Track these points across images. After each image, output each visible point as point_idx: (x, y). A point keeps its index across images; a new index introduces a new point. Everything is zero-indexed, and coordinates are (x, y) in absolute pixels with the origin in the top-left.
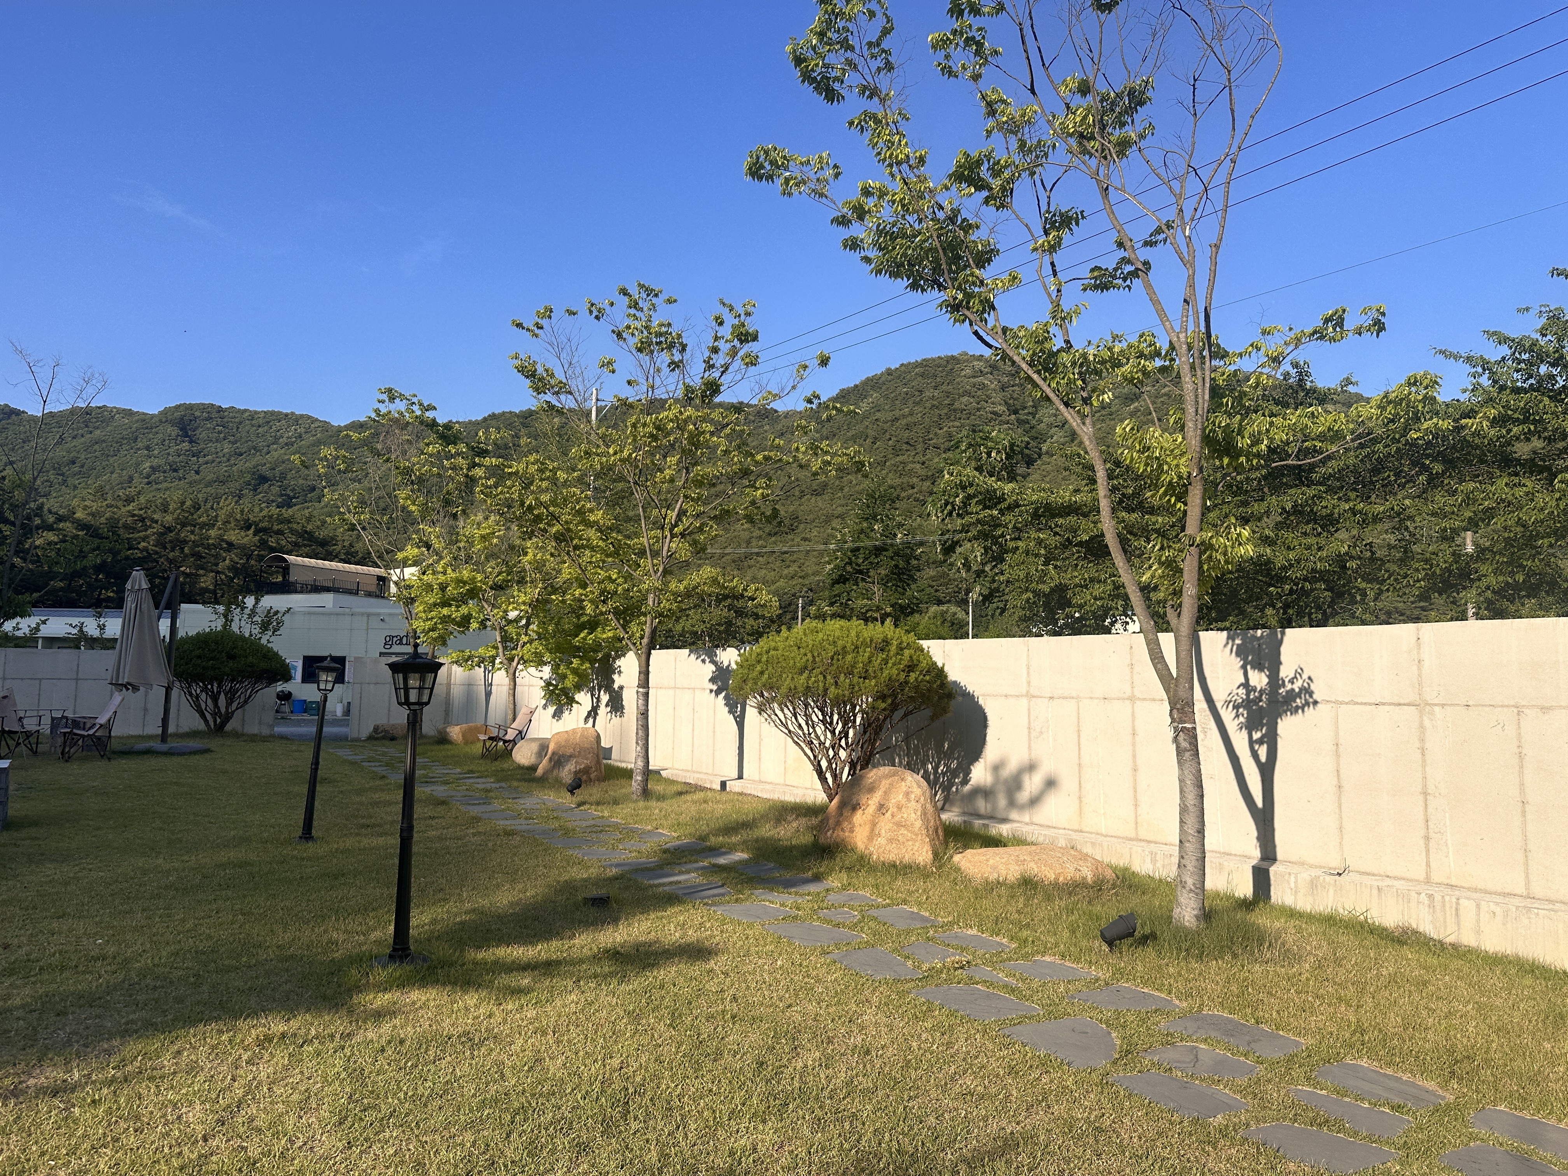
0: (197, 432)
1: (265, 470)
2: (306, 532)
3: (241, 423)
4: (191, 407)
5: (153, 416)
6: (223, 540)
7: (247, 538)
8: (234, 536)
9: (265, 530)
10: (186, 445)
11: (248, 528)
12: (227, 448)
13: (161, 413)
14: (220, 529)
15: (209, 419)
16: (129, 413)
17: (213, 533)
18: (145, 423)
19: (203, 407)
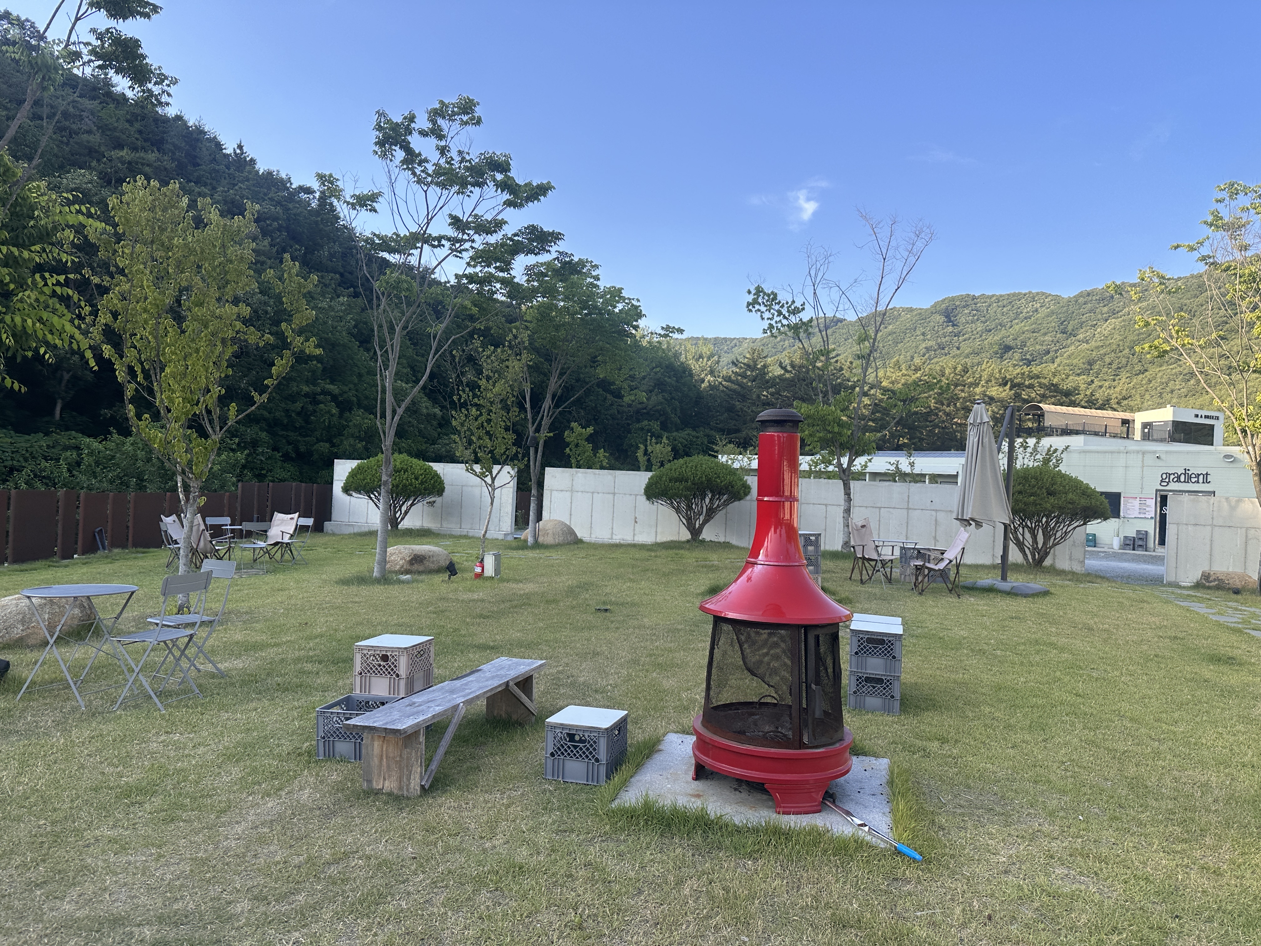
0: (958, 317)
1: (1009, 342)
2: (1053, 384)
3: (990, 306)
4: (953, 299)
5: (927, 310)
6: (985, 395)
7: (1004, 393)
8: (995, 391)
9: (1019, 385)
10: (950, 329)
11: (1005, 384)
12: (980, 327)
13: (932, 307)
14: (983, 386)
15: (966, 306)
16: (911, 310)
17: (978, 390)
18: (923, 316)
19: (962, 298)
